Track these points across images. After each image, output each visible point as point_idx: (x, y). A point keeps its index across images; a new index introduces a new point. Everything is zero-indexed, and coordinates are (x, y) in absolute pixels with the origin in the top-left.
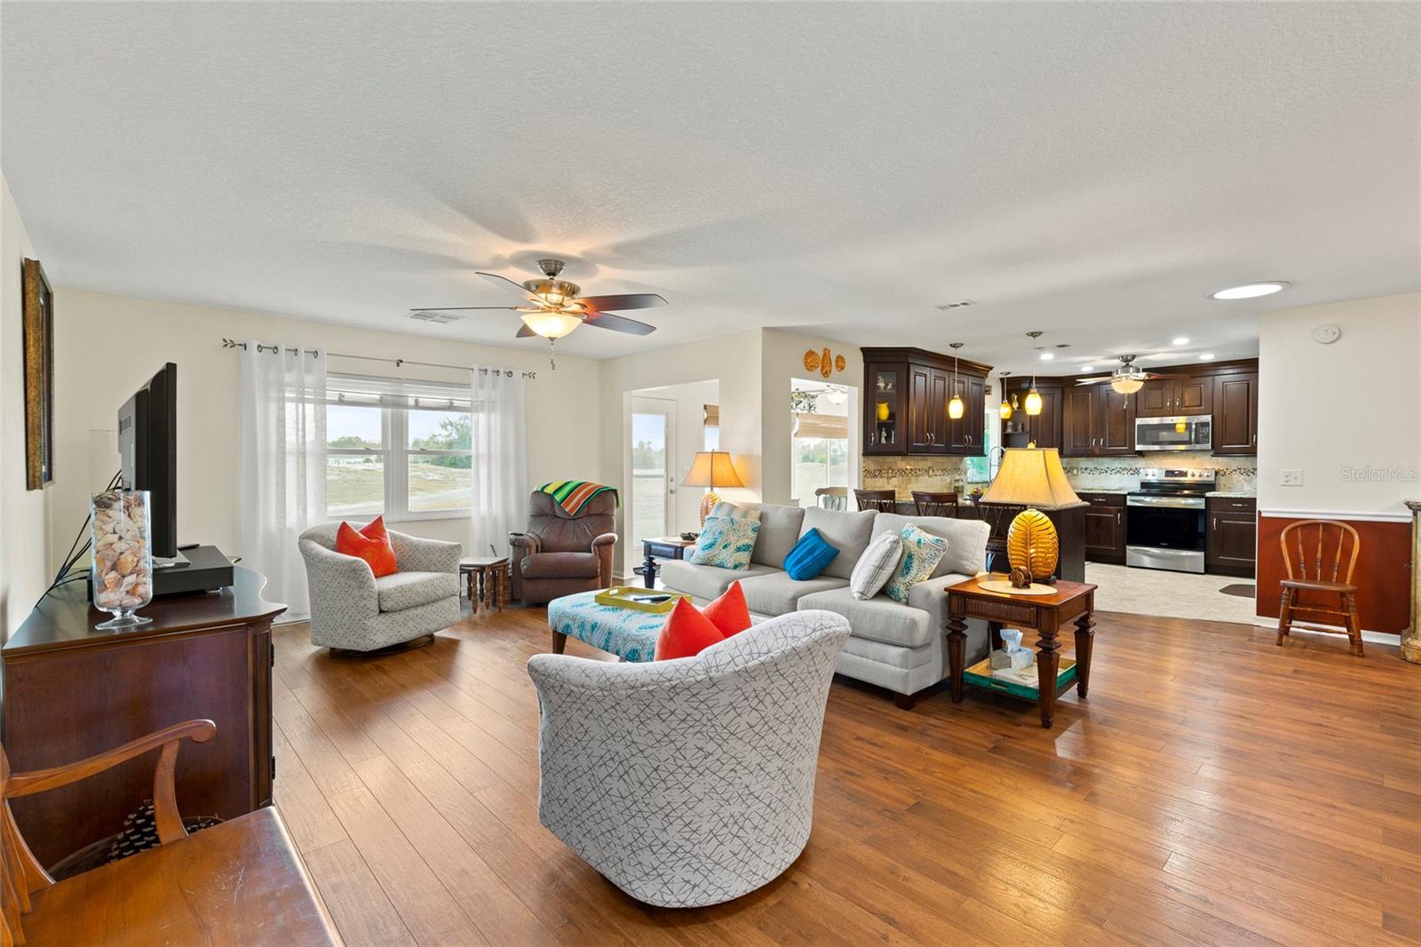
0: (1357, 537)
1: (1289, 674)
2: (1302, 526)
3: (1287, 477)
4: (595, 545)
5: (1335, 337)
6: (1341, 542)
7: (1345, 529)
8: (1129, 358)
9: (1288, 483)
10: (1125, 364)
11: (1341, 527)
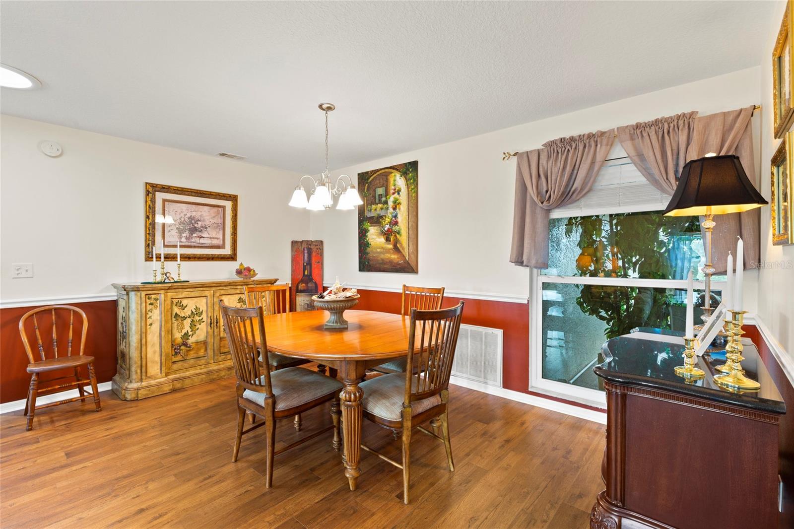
0: (84, 315)
1: (64, 461)
2: (36, 313)
3: (18, 270)
5: (59, 153)
6: (72, 321)
7: (74, 311)
9: (20, 276)
11: (70, 310)
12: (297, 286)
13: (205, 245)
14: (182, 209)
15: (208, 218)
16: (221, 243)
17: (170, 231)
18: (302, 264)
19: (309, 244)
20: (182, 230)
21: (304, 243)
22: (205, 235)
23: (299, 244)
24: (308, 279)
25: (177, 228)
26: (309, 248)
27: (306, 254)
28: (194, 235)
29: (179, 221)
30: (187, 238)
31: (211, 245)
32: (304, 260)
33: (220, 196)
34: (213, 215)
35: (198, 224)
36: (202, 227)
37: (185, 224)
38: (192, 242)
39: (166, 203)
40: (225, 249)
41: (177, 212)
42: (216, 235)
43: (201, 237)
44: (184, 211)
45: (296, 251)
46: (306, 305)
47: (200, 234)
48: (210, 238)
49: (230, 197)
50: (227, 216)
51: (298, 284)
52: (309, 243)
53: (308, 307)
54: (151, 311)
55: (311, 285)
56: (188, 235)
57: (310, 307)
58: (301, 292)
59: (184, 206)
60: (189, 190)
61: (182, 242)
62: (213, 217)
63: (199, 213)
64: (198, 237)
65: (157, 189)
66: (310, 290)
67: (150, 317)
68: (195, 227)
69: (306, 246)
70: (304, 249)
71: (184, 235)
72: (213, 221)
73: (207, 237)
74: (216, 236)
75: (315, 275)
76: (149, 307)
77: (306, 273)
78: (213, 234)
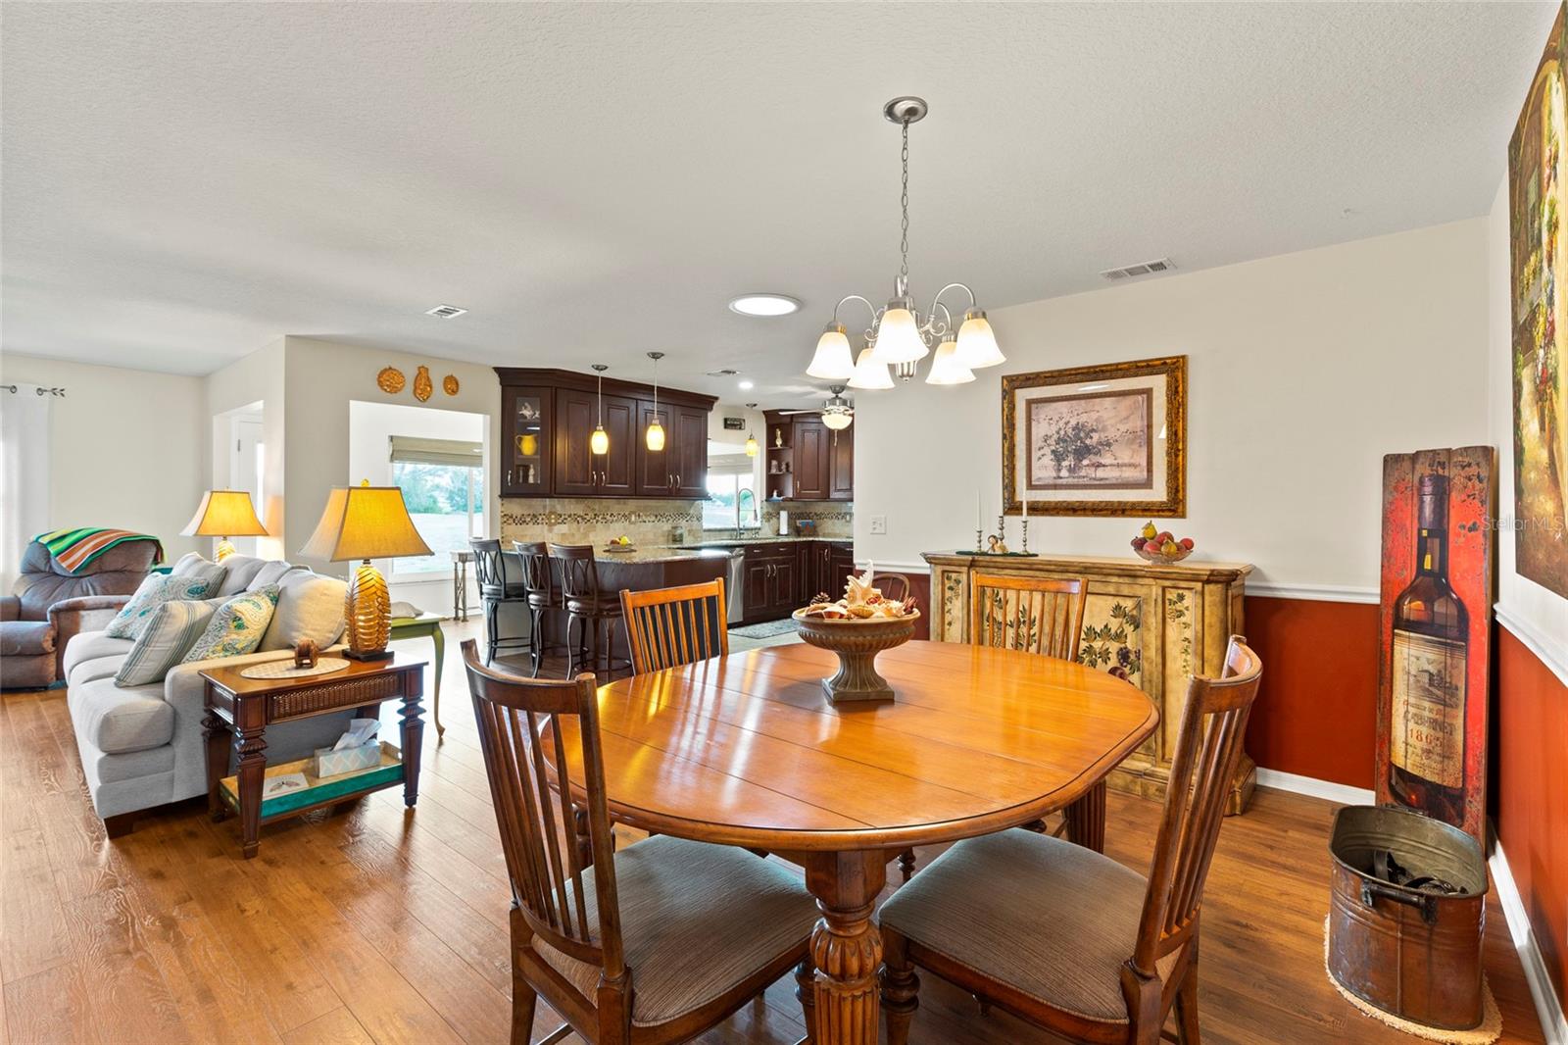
3: (874, 523)
4: (52, 612)
8: (837, 389)
9: (875, 531)
10: (834, 395)
12: (1398, 607)
13: (1107, 482)
14: (1061, 413)
15: (1113, 421)
16: (1141, 475)
17: (1040, 458)
18: (1415, 532)
19: (1442, 465)
20: (1062, 455)
21: (1421, 460)
22: (1107, 459)
23: (1407, 465)
24: (1434, 584)
25: (1053, 452)
26: (1439, 476)
27: (1428, 499)
28: (1085, 462)
29: (1056, 437)
30: (1071, 470)
31: (1120, 481)
32: (1420, 517)
33: (1138, 367)
34: (1124, 414)
35: (1091, 438)
36: (1101, 444)
37: (1066, 441)
38: (1079, 477)
39: (1034, 406)
40: (1151, 488)
41: (1051, 419)
42: (1132, 457)
43: (1099, 465)
44: (1064, 415)
45: (1396, 488)
46: (1427, 675)
47: (1095, 459)
48: (1118, 465)
49: (1165, 363)
50: (1155, 411)
51: (1401, 598)
52: (1440, 459)
53: (1431, 685)
54: (950, 600)
55: (1443, 610)
56: (1073, 463)
57: (1438, 687)
58: (1412, 626)
59: (1063, 406)
60: (1073, 372)
61: (1061, 478)
62: (1125, 419)
63: (1095, 416)
64: (1093, 465)
65: (1017, 384)
66: (1441, 626)
67: (949, 611)
68: (1087, 446)
69: (1428, 471)
70: (1421, 482)
71: (1065, 464)
72: (1123, 428)
73: (1111, 465)
74: (1132, 461)
75: (1458, 577)
76: (948, 594)
77: (1427, 565)
78: (1125, 456)
